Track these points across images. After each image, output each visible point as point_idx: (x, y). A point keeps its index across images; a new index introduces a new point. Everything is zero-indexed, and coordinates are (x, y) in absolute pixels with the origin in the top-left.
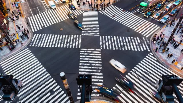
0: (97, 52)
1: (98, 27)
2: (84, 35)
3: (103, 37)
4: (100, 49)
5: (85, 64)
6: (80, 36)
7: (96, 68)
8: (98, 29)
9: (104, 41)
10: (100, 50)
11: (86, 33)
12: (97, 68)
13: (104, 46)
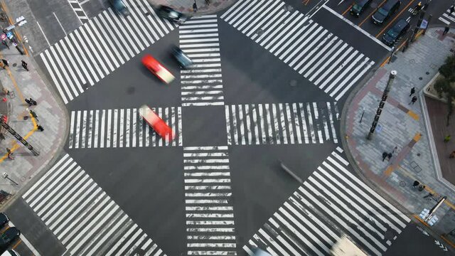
0: (220, 154)
1: (220, 75)
2: (188, 104)
3: (234, 107)
4: (226, 145)
5: (197, 188)
6: (179, 109)
7: (218, 195)
8: (221, 81)
9: (235, 121)
10: (226, 148)
11: (192, 99)
12: (222, 195)
13: (236, 136)
